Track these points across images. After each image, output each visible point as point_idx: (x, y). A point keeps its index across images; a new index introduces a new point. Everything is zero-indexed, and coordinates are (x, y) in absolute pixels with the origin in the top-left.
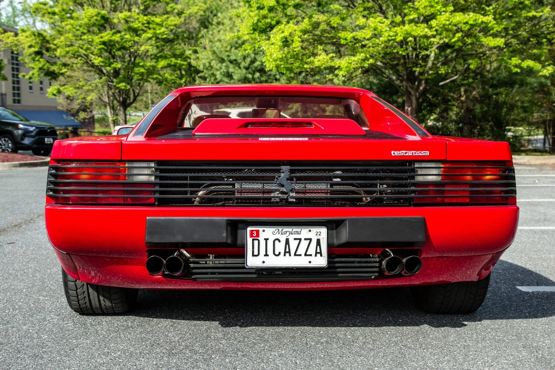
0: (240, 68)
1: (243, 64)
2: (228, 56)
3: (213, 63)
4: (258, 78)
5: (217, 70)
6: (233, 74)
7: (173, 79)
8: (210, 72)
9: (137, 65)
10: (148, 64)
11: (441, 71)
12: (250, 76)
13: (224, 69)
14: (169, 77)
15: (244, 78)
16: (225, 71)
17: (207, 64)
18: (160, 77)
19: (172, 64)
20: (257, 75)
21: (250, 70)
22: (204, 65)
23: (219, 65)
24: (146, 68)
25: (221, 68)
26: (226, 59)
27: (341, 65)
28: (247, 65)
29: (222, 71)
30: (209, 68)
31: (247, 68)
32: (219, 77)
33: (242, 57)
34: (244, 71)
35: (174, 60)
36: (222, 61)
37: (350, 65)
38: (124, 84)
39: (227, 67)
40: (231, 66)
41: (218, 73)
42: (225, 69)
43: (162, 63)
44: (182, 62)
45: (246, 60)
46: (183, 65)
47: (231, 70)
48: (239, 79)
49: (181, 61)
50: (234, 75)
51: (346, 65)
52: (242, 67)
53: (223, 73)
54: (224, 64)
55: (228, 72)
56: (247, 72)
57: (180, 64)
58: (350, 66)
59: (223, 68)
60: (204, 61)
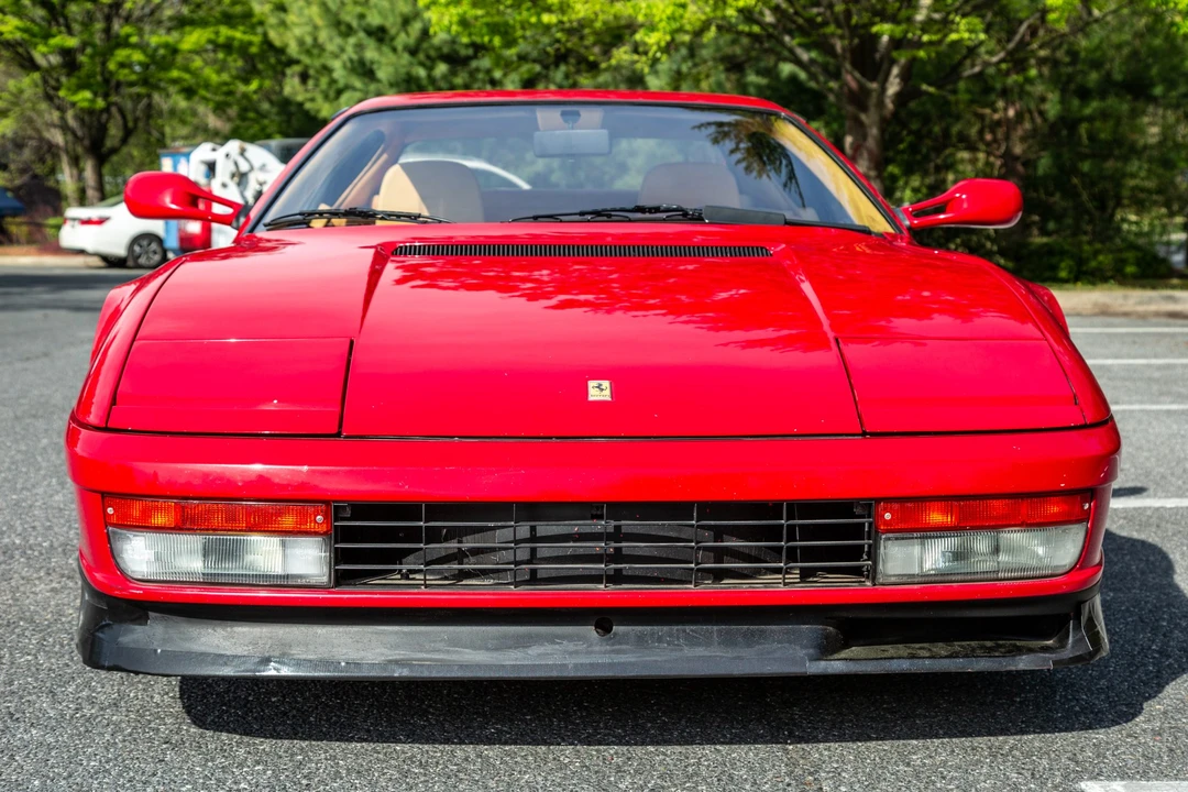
0: (394, 50)
1: (402, 40)
2: (362, 16)
3: (323, 36)
4: (444, 77)
5: (336, 56)
6: (375, 67)
7: (226, 84)
8: (317, 63)
9: (124, 43)
10: (154, 40)
11: (957, 31)
12: (422, 72)
13: (350, 52)
14: (214, 78)
15: (404, 76)
16: (355, 57)
17: (309, 40)
18: (187, 76)
19: (221, 40)
20: (441, 68)
21: (421, 56)
22: (301, 42)
23: (338, 40)
24: (150, 51)
25: (342, 50)
26: (355, 24)
27: (655, 11)
28: (412, 41)
29: (345, 57)
30: (315, 51)
31: (413, 52)
32: (339, 73)
33: (399, 20)
34: (406, 58)
35: (225, 31)
36: (348, 31)
37: (681, 11)
38: (87, 94)
39: (359, 47)
40: (371, 44)
41: (337, 65)
42: (356, 52)
43: (193, 39)
44: (247, 38)
45: (410, 29)
46: (250, 44)
47: (371, 54)
48: (392, 80)
49: (245, 33)
50: (379, 68)
51: (669, 11)
52: (400, 48)
53: (349, 65)
54: (352, 40)
55: (362, 62)
56: (414, 61)
57: (241, 41)
58: (682, 17)
59: (350, 49)
60: (297, 31)
